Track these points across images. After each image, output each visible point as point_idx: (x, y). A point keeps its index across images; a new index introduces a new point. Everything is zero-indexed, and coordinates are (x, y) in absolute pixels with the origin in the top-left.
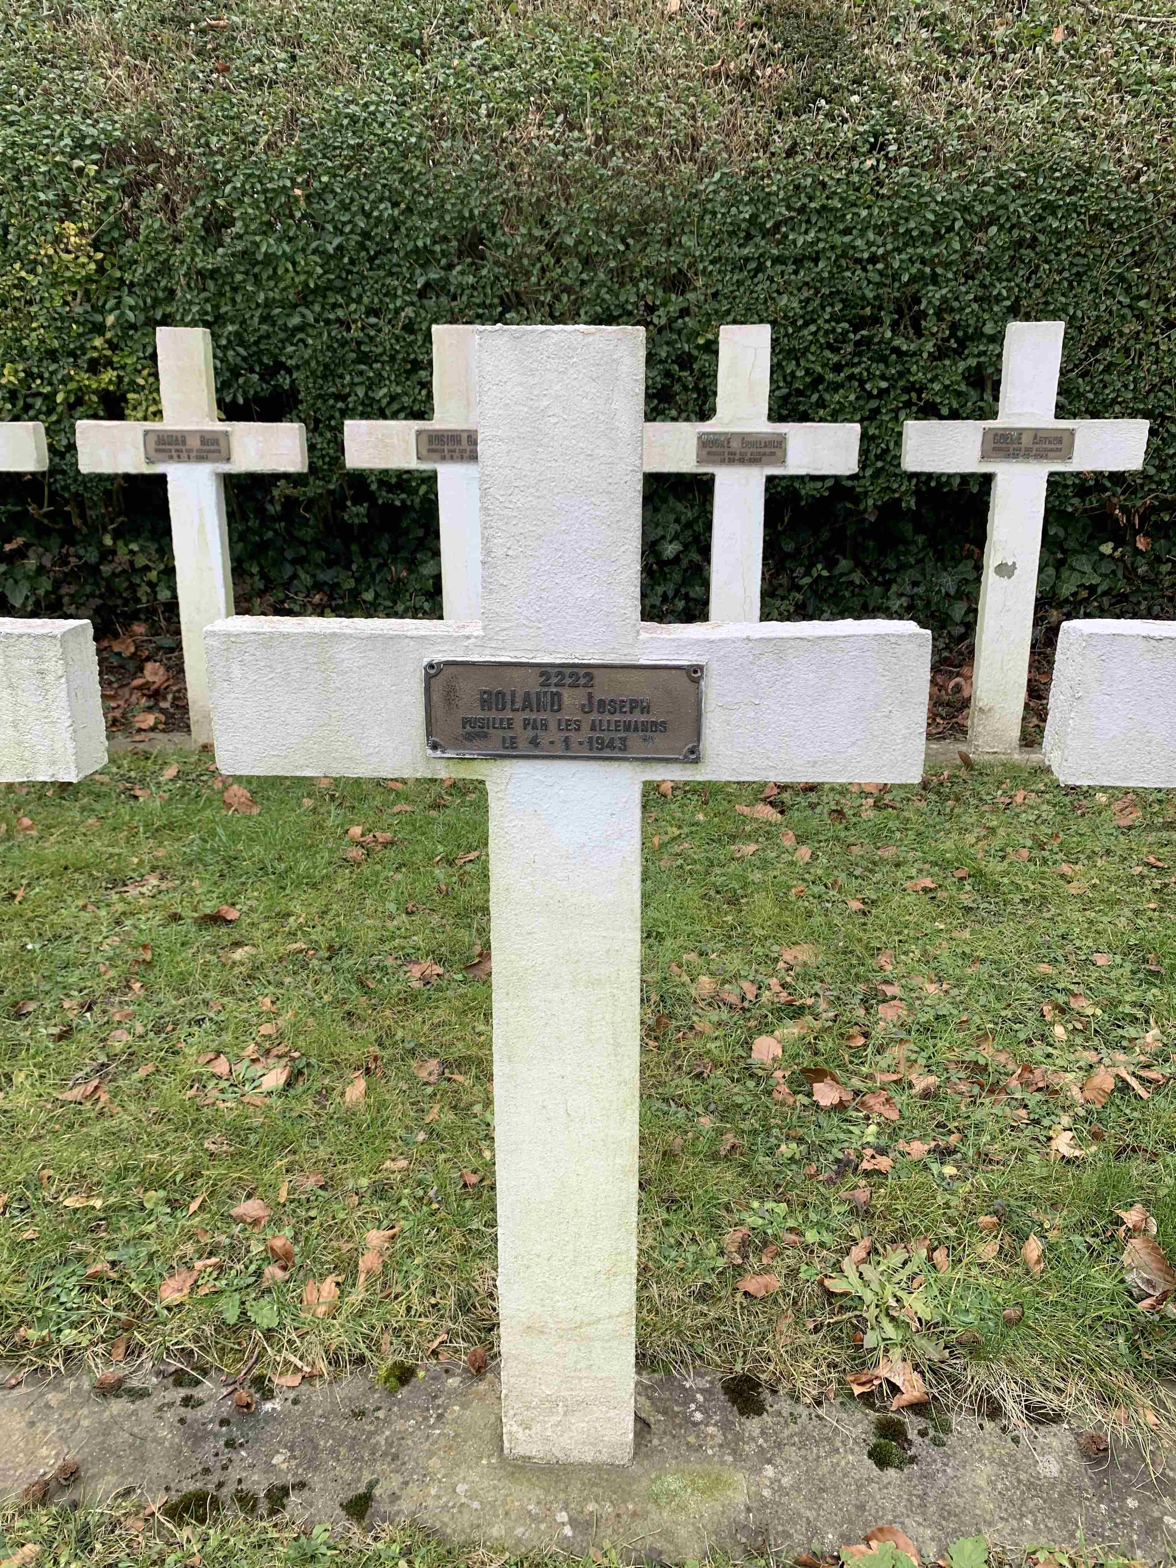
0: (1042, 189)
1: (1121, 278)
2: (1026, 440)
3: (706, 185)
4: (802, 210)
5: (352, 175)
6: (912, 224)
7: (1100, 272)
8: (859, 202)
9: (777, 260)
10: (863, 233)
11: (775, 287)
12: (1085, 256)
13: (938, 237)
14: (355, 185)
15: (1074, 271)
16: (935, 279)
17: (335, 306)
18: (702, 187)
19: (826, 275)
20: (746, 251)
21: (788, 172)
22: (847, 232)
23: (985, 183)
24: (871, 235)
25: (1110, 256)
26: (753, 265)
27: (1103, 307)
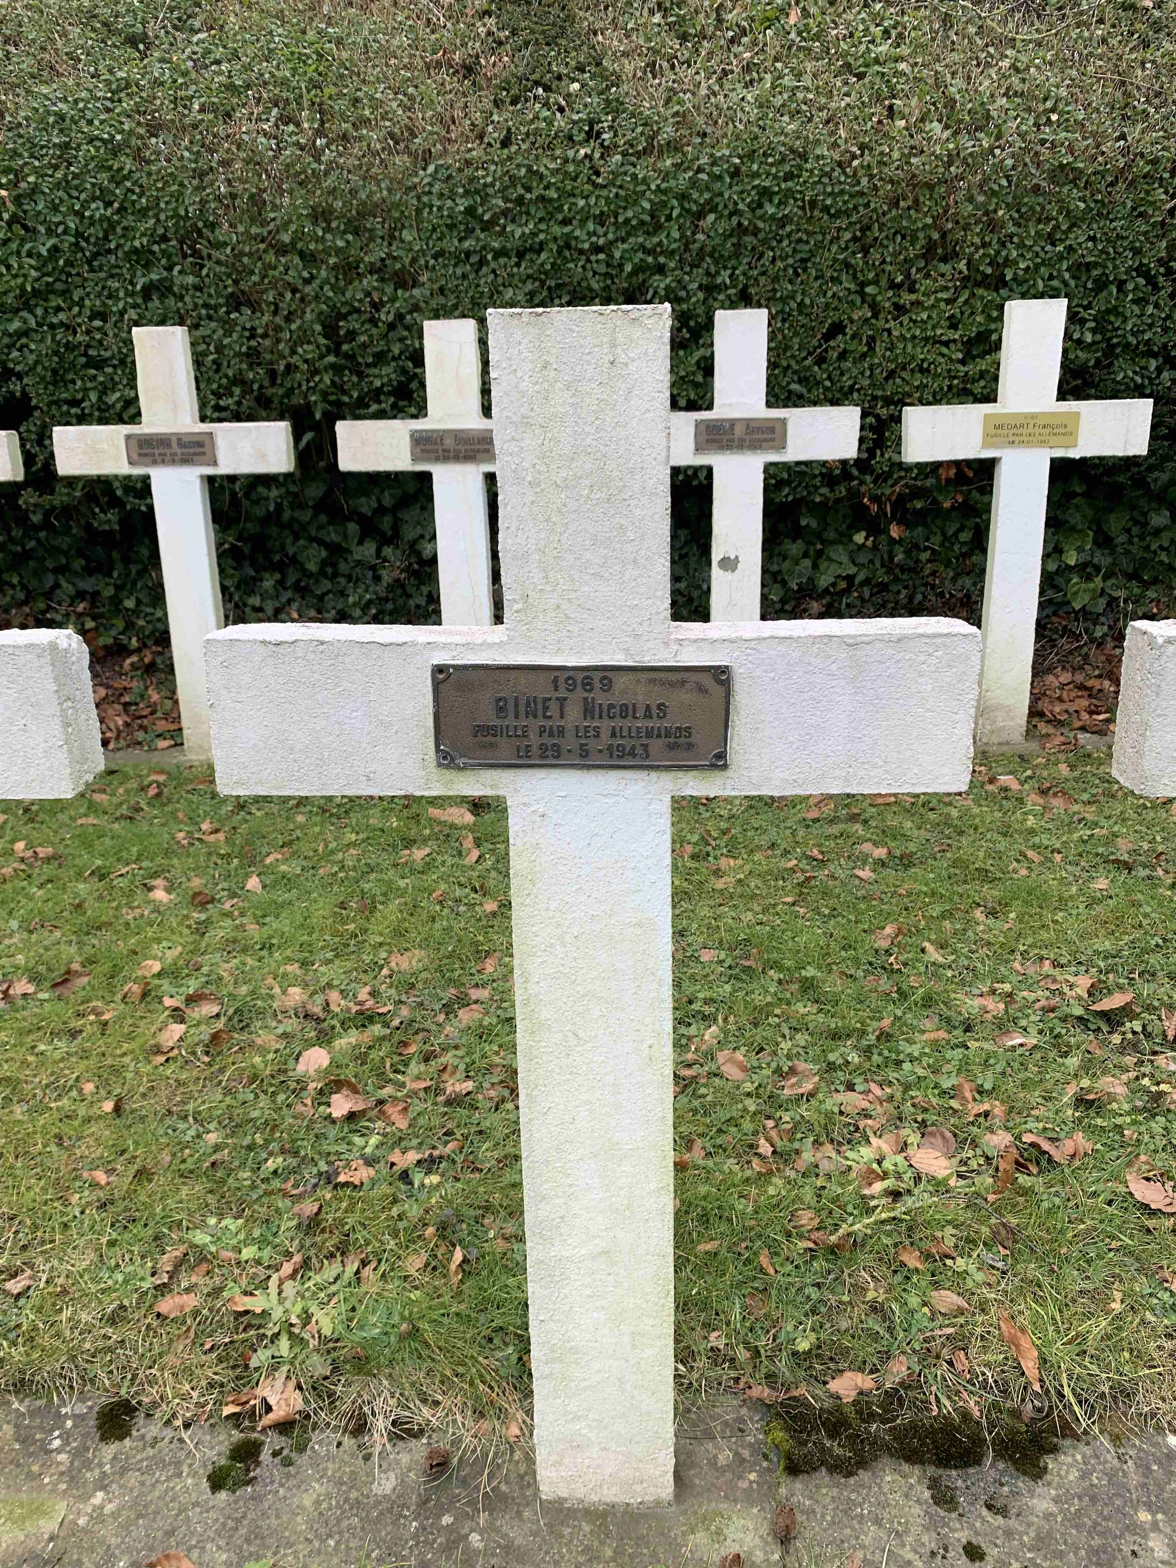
0: (756, 175)
1: (847, 265)
2: (739, 431)
3: (423, 177)
4: (520, 201)
5: (59, 175)
6: (630, 214)
7: (824, 259)
8: (576, 192)
9: (498, 254)
10: (583, 222)
11: (500, 280)
12: (807, 242)
13: (658, 227)
14: (65, 184)
15: (798, 256)
16: (661, 269)
17: (59, 309)
18: (416, 180)
19: (548, 267)
20: (466, 244)
21: (502, 163)
22: (566, 222)
23: (700, 170)
24: (591, 226)
25: (831, 242)
26: (474, 259)
27: (830, 294)
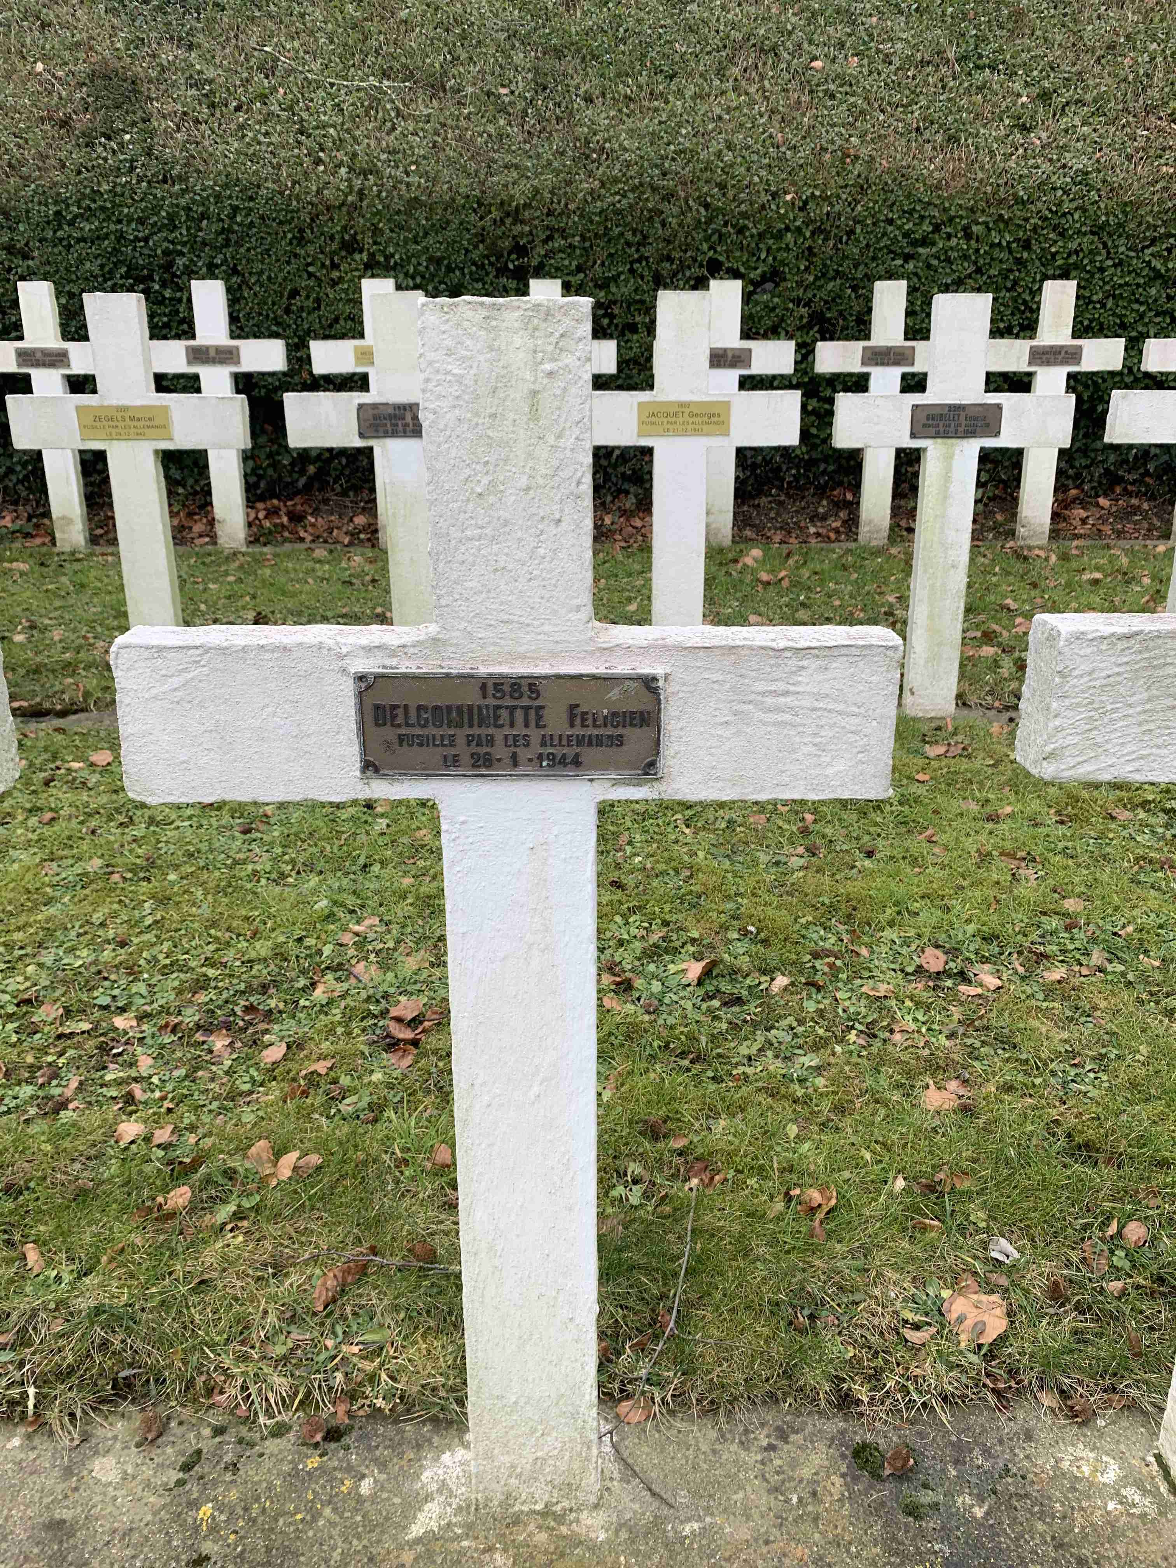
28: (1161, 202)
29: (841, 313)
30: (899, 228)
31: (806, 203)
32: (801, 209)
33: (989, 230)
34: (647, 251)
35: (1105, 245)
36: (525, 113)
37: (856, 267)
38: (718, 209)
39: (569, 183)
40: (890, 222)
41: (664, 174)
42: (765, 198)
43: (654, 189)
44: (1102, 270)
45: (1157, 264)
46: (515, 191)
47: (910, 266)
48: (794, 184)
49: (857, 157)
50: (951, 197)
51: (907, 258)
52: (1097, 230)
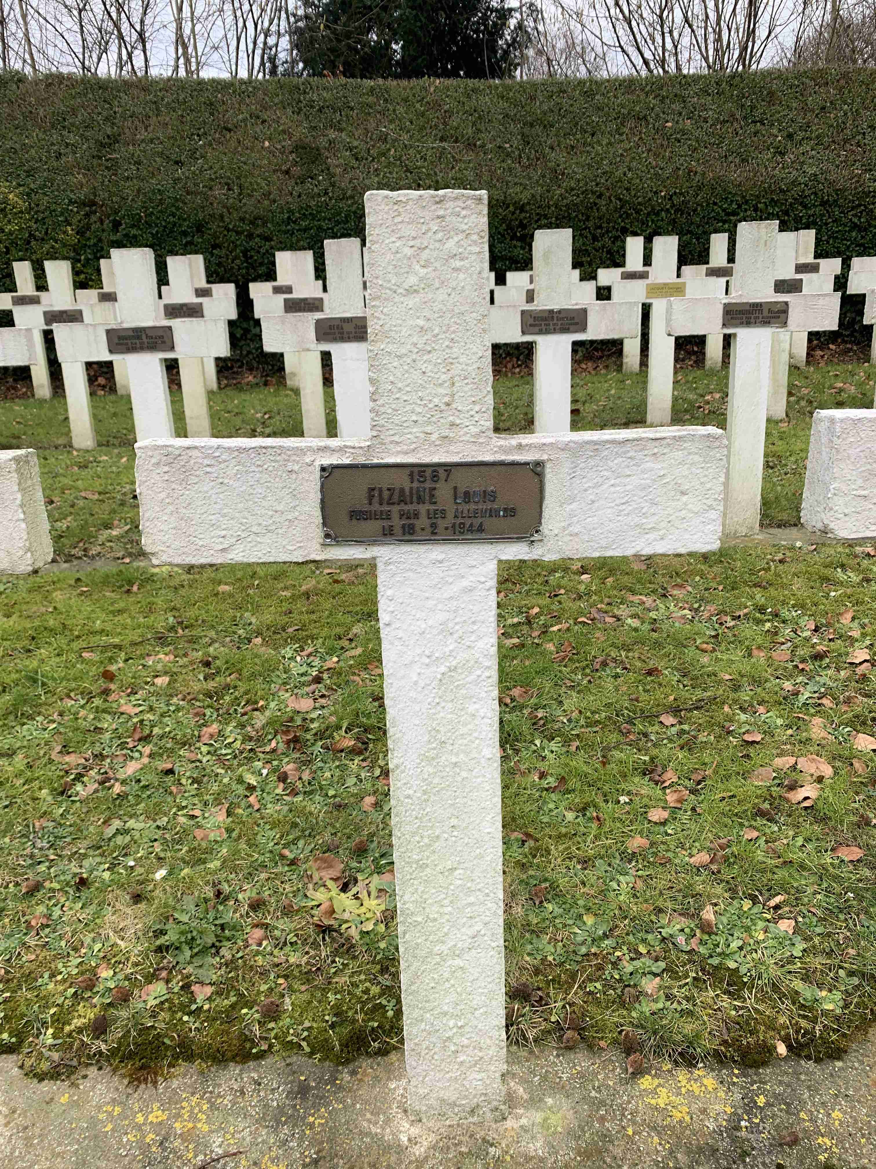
28: (856, 188)
29: (690, 252)
30: (720, 207)
31: (671, 196)
32: (669, 199)
33: (767, 206)
34: (590, 224)
35: (828, 211)
36: (520, 157)
37: (698, 227)
38: (626, 201)
39: (548, 191)
40: (715, 204)
41: (597, 185)
42: (650, 195)
43: (593, 193)
44: (826, 224)
45: (855, 220)
46: (523, 196)
47: (726, 226)
48: (665, 187)
49: (696, 172)
50: (747, 191)
51: (724, 222)
52: (823, 203)
